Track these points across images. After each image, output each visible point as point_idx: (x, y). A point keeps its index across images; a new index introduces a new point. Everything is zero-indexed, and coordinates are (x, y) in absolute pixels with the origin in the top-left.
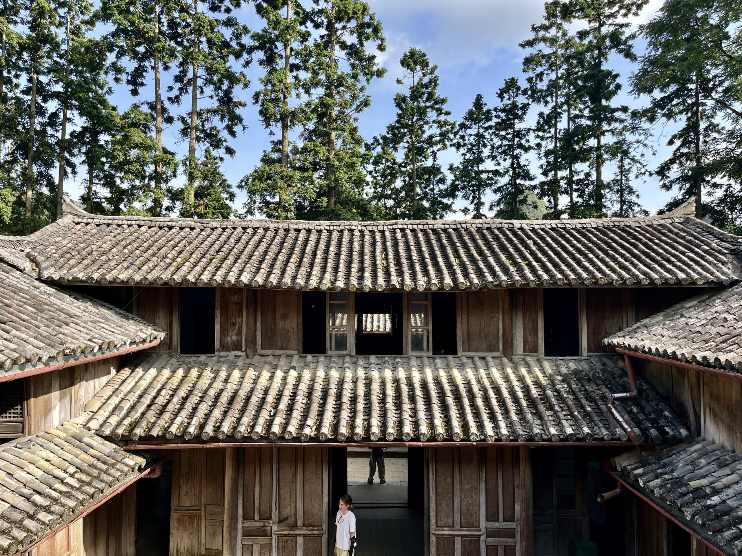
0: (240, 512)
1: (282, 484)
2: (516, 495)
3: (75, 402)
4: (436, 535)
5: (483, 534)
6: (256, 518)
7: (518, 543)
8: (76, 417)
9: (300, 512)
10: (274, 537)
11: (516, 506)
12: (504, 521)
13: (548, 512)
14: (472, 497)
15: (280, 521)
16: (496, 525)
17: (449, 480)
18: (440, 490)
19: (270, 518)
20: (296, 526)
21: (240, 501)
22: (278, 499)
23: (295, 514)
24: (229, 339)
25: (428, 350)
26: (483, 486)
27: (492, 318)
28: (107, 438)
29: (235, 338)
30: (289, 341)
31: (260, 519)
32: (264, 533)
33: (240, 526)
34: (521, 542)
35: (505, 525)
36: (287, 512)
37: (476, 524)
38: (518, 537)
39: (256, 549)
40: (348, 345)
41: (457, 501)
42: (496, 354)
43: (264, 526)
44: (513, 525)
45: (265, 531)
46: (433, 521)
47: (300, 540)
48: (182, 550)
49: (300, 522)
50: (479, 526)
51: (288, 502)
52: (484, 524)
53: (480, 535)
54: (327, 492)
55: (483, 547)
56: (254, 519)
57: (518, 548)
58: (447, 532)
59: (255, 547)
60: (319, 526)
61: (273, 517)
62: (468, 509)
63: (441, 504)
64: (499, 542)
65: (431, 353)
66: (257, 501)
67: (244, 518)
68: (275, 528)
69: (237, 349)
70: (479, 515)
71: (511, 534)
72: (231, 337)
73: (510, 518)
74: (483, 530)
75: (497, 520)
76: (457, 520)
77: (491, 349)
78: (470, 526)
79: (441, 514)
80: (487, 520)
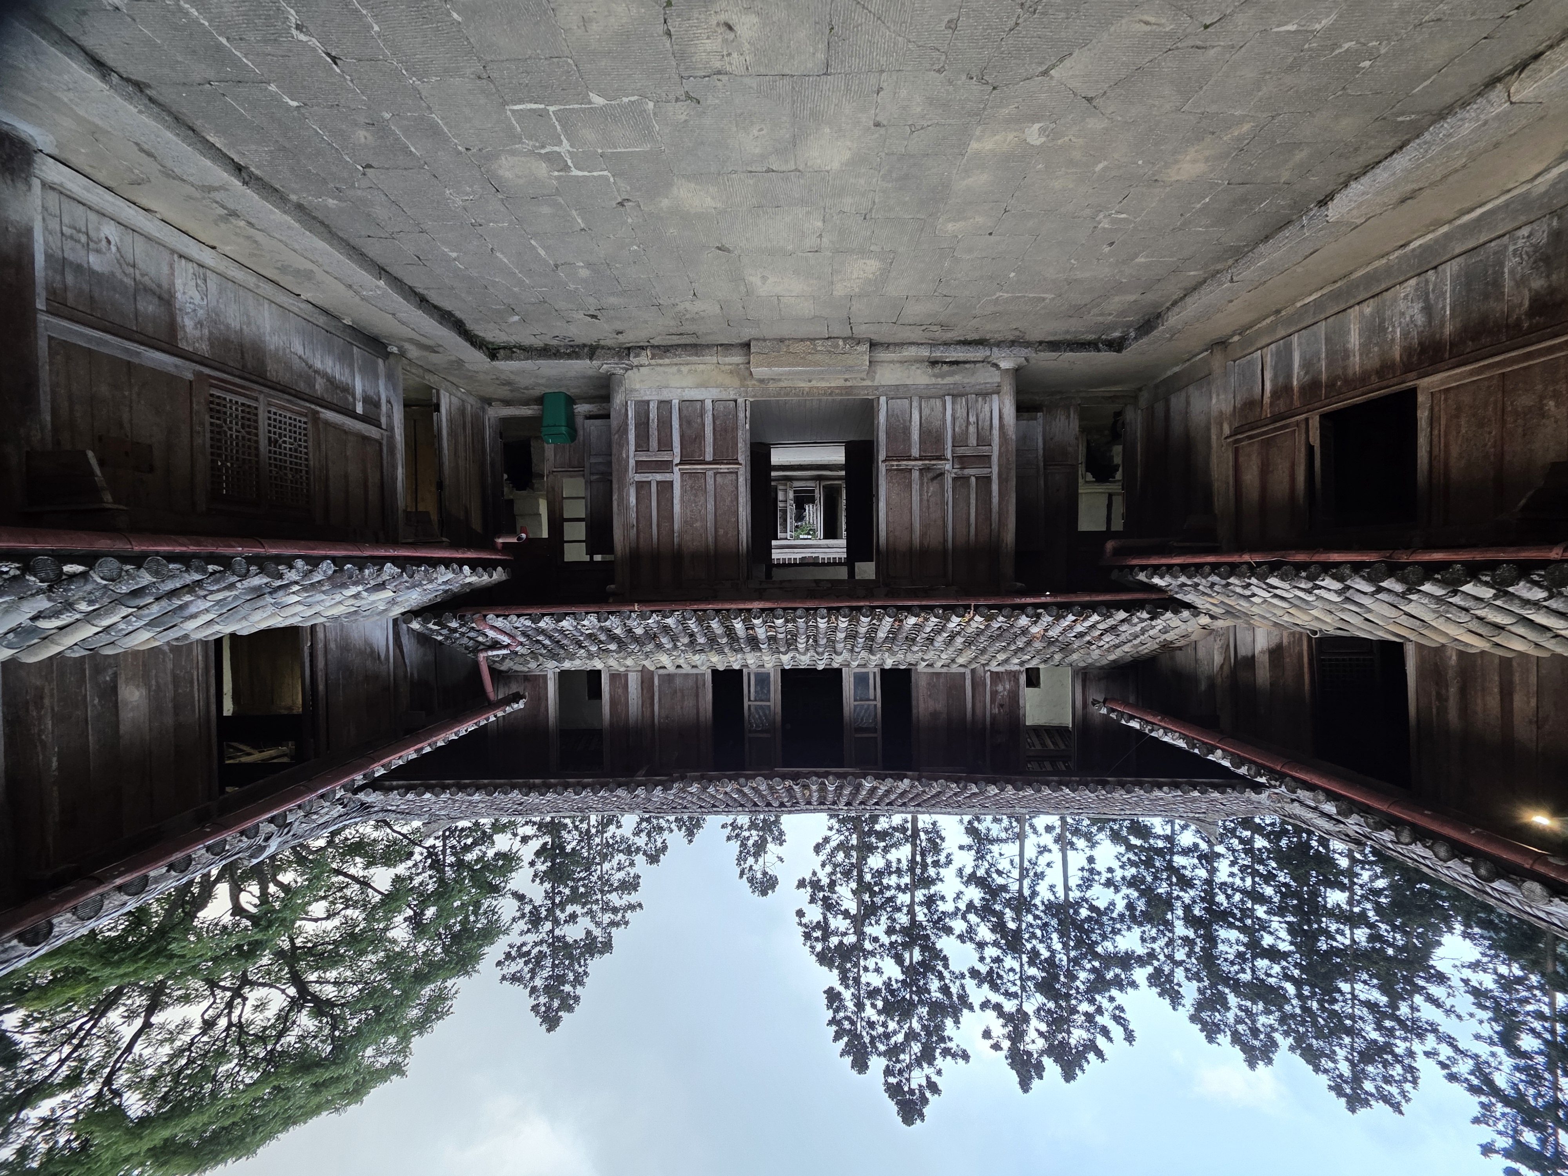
0: (995, 487)
1: (940, 523)
2: (634, 515)
3: (1228, 645)
4: (738, 464)
5: (677, 465)
6: (973, 479)
7: (632, 454)
8: (1228, 627)
9: (916, 487)
10: (949, 456)
11: (634, 501)
12: (649, 482)
13: (595, 477)
14: (692, 511)
15: (942, 474)
16: (659, 477)
17: (721, 532)
18: (733, 520)
19: (954, 479)
20: (920, 470)
21: (995, 500)
22: (944, 503)
23: (922, 485)
24: (1008, 687)
25: (749, 674)
26: (676, 527)
27: (667, 717)
28: (1189, 606)
29: (1000, 688)
30: (929, 684)
31: (968, 478)
32: (962, 461)
33: (995, 469)
34: (628, 457)
35: (649, 477)
36: (933, 487)
37: (686, 477)
38: (632, 463)
39: (973, 441)
40: (852, 679)
41: (711, 506)
42: (661, 671)
43: (962, 468)
44: (638, 477)
45: (961, 463)
46: (741, 480)
47: (915, 452)
48: (1063, 418)
49: (916, 474)
50: (682, 474)
51: (932, 500)
52: (676, 477)
53: (680, 464)
54: (880, 514)
55: (677, 449)
56: (977, 478)
57: (632, 447)
58: (723, 468)
59: (975, 443)
60: (890, 470)
61: (950, 481)
62: (696, 495)
63: (732, 501)
64: (655, 456)
65: (745, 671)
66: (973, 502)
67: (988, 479)
68: (948, 466)
69: (997, 673)
70: (682, 487)
71: (641, 466)
72: (1005, 689)
73: (642, 486)
74: (676, 469)
75: (658, 483)
76: (710, 481)
77: (670, 677)
78: (693, 475)
79: (731, 488)
80: (671, 483)
